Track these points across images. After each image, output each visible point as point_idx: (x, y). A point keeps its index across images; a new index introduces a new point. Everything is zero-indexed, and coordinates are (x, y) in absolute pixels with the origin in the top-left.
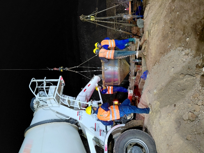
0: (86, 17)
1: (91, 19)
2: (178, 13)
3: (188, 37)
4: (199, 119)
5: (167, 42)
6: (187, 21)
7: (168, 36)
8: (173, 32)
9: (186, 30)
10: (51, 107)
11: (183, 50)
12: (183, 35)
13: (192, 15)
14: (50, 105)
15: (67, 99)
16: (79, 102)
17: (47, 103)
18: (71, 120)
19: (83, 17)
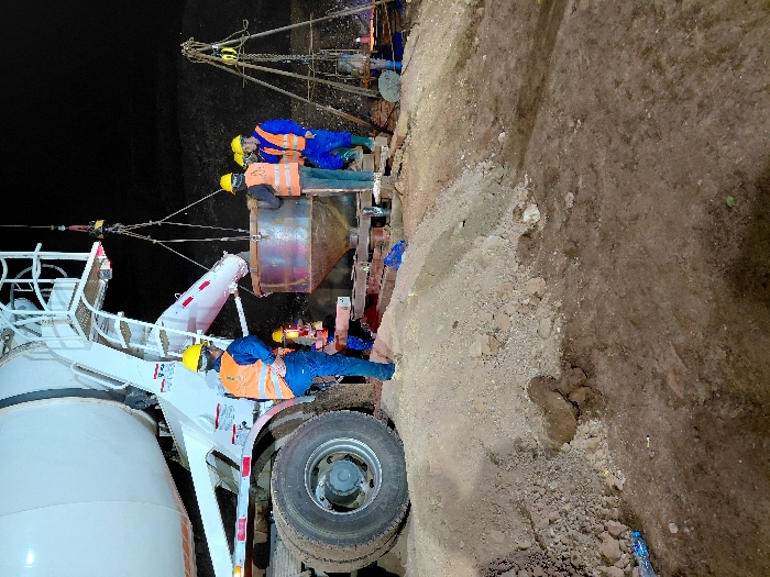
1: (225, 57)
2: (484, 57)
3: (503, 131)
4: (507, 351)
6: (501, 83)
7: (460, 127)
8: (472, 115)
9: (501, 108)
10: (58, 349)
11: (491, 169)
14: (52, 342)
15: (119, 317)
16: (162, 328)
17: (40, 335)
18: (132, 394)
19: (195, 47)
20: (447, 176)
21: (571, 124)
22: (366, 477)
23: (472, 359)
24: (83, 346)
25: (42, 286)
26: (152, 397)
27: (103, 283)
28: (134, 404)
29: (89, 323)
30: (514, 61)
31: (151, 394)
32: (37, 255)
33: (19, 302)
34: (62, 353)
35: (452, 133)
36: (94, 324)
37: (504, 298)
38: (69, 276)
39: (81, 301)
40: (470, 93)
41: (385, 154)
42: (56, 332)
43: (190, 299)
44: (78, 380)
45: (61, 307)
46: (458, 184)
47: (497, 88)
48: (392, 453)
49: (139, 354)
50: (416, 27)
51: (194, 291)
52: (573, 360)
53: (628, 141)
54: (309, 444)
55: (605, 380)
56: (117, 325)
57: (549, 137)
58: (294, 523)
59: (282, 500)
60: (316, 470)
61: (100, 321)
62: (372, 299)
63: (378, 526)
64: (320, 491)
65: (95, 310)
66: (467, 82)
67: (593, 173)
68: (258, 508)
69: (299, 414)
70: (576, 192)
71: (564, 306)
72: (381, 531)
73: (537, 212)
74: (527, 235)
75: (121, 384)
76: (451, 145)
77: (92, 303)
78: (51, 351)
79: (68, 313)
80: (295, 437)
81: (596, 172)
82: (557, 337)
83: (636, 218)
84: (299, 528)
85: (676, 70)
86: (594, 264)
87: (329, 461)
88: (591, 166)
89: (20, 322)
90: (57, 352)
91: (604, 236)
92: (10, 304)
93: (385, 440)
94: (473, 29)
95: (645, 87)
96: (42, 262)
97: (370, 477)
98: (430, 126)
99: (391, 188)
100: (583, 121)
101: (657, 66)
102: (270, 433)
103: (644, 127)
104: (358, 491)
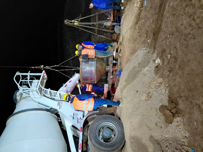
0: (71, 21)
1: (75, 24)
2: (143, 20)
3: (149, 39)
4: (152, 99)
5: (136, 44)
6: (148, 27)
7: (137, 39)
8: (140, 36)
9: (148, 33)
10: (33, 98)
11: (146, 49)
12: (146, 37)
13: (151, 22)
14: (32, 96)
15: (49, 90)
16: (60, 93)
17: (29, 95)
18: (52, 110)
19: (68, 21)
20: (134, 52)
21: (169, 36)
22: (113, 133)
23: (142, 101)
24: (40, 97)
25: (30, 82)
26: (57, 111)
27: (45, 81)
28: (52, 112)
29: (41, 92)
30: (152, 21)
31: (56, 110)
32: (29, 74)
33: (24, 86)
34: (34, 99)
35: (135, 40)
36: (42, 92)
37: (151, 84)
38: (37, 79)
39: (40, 85)
40: (139, 30)
41: (116, 47)
42: (33, 94)
43: (67, 85)
44: (38, 106)
45: (34, 87)
46: (137, 54)
47: (147, 28)
48: (120, 126)
49: (54, 99)
50: (124, 14)
51: (67, 83)
52: (172, 101)
53: (186, 40)
54: (97, 124)
55: (181, 106)
56: (48, 92)
57: (162, 40)
58: (94, 145)
59: (91, 139)
60: (100, 131)
61: (44, 91)
62: (113, 85)
63: (117, 147)
64: (101, 137)
65: (43, 88)
66: (138, 27)
67: (176, 49)
68: (84, 141)
69: (95, 116)
70: (171, 55)
71: (169, 86)
72: (118, 148)
73: (159, 60)
74: (157, 67)
75: (49, 107)
76: (134, 43)
77: (42, 86)
78: (32, 99)
79: (36, 89)
80: (94, 122)
81: (177, 49)
82: (167, 94)
83: (189, 61)
84: (95, 147)
85: (199, 20)
86: (177, 74)
87: (103, 129)
88: (175, 47)
89: (24, 91)
90: (33, 99)
91: (180, 66)
92: (22, 87)
93: (118, 123)
94: (140, 13)
95: (190, 25)
96: (30, 76)
97: (114, 133)
98: (128, 39)
99: (118, 56)
100: (172, 35)
101: (194, 19)
102: (87, 121)
103: (190, 36)
104: (111, 137)
